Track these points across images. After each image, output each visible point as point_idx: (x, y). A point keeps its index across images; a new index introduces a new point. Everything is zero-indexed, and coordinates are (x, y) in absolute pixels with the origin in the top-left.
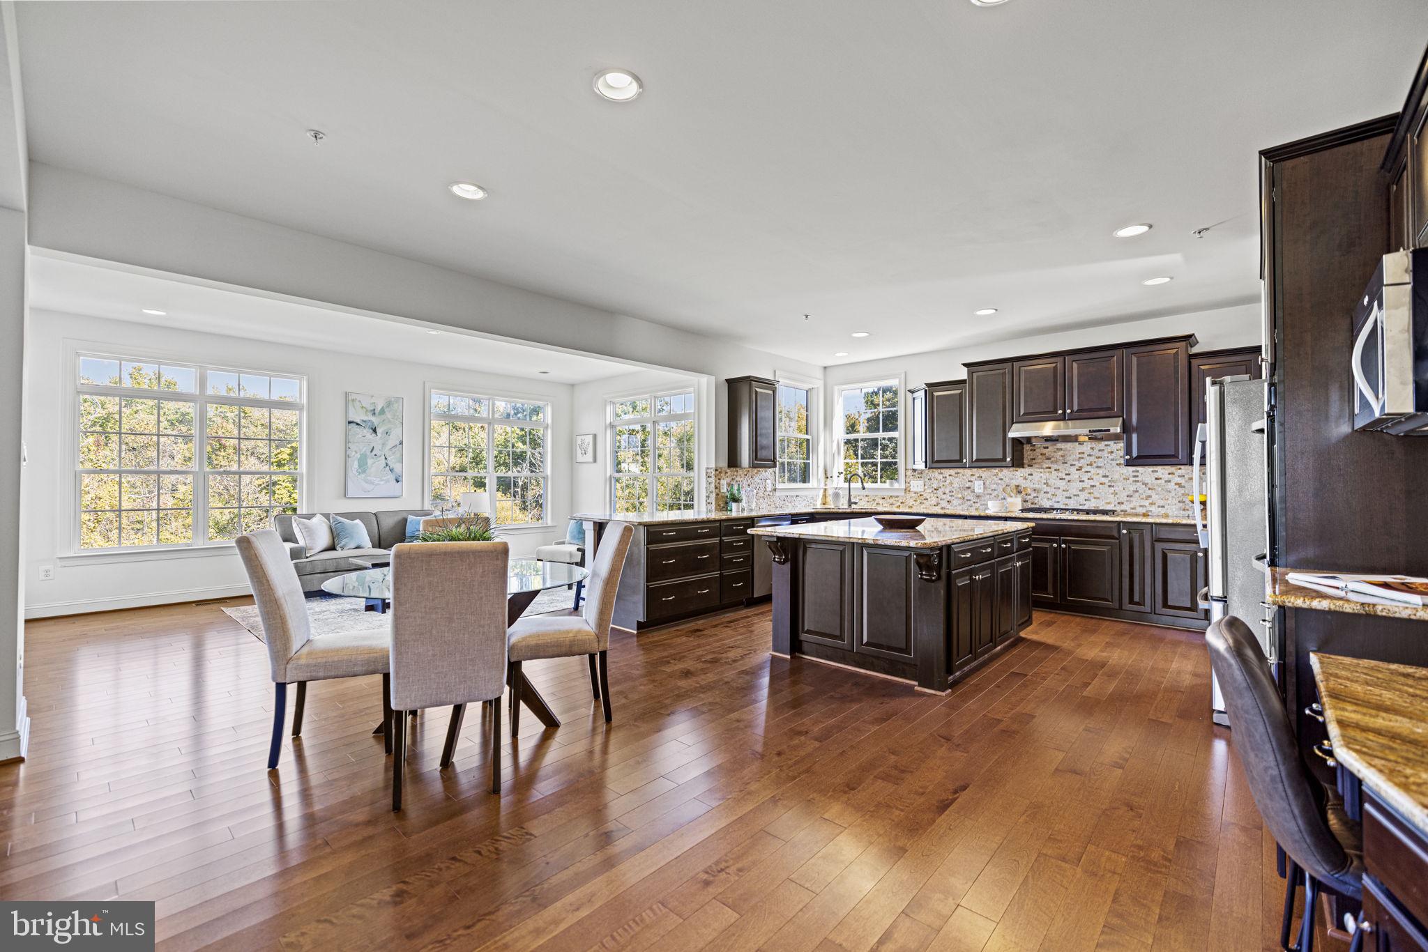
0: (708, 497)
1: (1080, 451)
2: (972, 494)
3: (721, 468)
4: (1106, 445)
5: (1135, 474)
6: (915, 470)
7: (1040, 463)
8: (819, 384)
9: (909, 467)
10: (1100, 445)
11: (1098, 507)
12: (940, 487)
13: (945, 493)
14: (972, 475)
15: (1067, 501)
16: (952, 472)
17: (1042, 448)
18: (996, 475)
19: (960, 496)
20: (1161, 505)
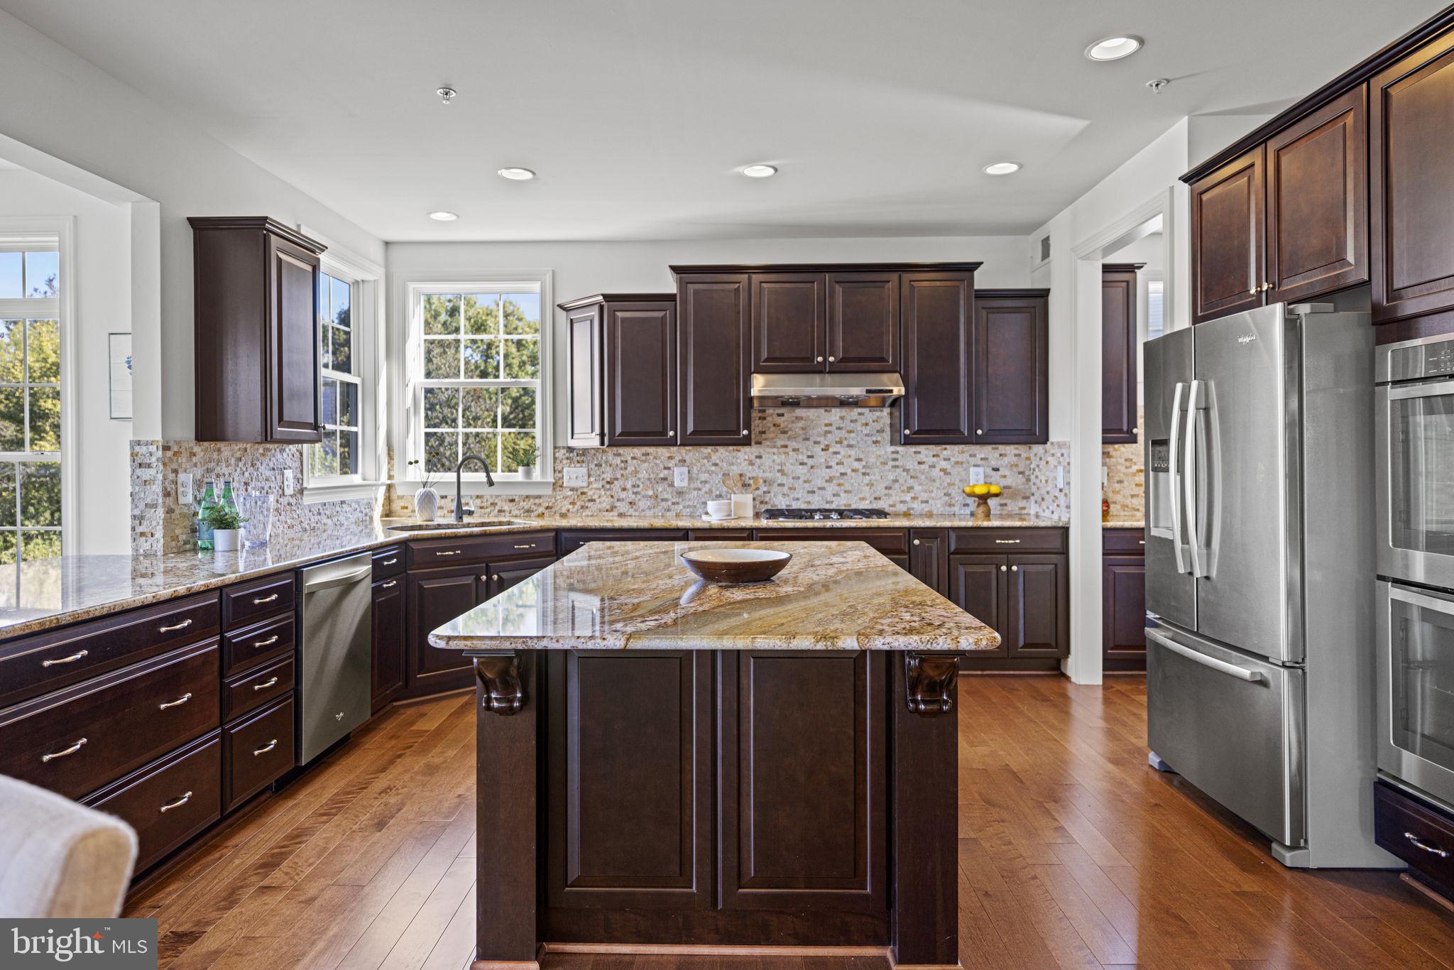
0: (138, 519)
1: (827, 422)
2: (669, 490)
3: (178, 443)
4: (860, 414)
5: (895, 456)
6: (571, 449)
7: (772, 439)
8: (375, 274)
9: (560, 444)
10: (852, 414)
11: (850, 505)
12: (617, 479)
13: (624, 489)
14: (670, 458)
15: (810, 498)
16: (637, 451)
17: (775, 416)
18: (708, 457)
19: (651, 493)
20: (925, 499)
